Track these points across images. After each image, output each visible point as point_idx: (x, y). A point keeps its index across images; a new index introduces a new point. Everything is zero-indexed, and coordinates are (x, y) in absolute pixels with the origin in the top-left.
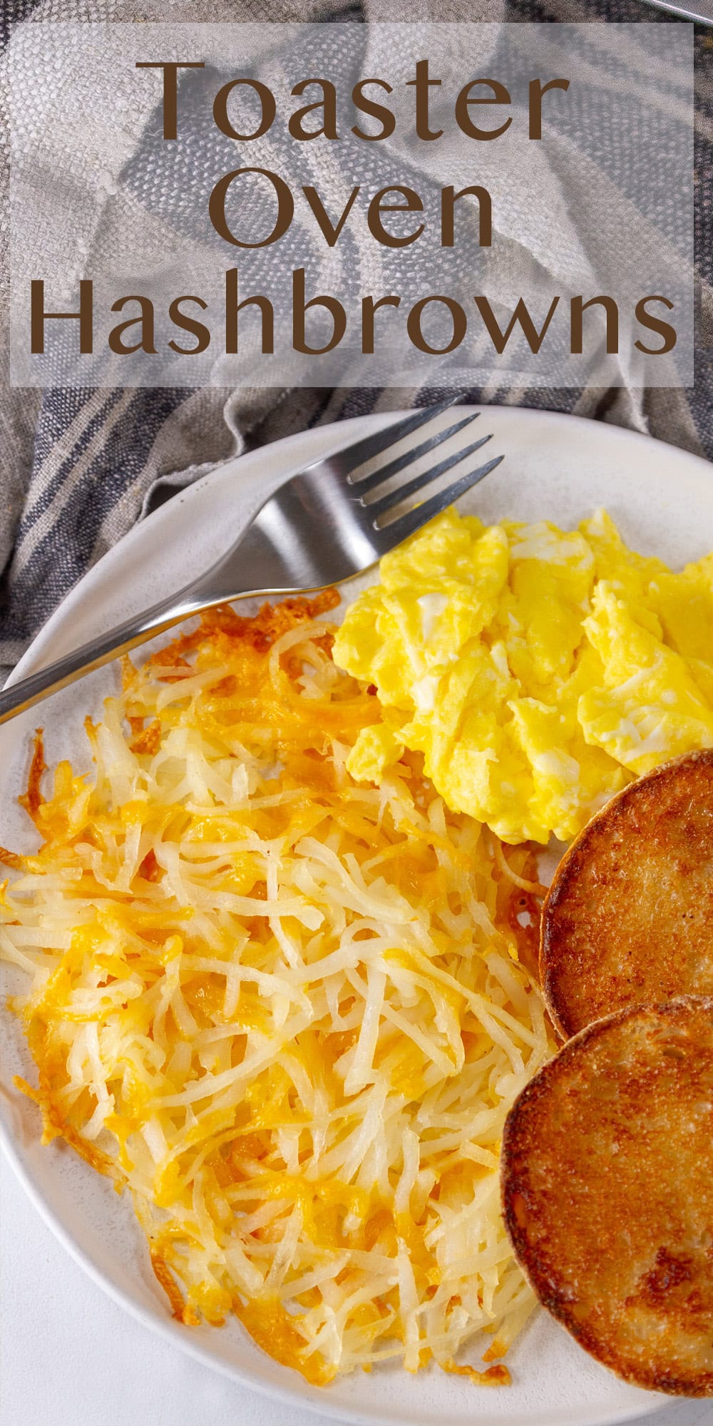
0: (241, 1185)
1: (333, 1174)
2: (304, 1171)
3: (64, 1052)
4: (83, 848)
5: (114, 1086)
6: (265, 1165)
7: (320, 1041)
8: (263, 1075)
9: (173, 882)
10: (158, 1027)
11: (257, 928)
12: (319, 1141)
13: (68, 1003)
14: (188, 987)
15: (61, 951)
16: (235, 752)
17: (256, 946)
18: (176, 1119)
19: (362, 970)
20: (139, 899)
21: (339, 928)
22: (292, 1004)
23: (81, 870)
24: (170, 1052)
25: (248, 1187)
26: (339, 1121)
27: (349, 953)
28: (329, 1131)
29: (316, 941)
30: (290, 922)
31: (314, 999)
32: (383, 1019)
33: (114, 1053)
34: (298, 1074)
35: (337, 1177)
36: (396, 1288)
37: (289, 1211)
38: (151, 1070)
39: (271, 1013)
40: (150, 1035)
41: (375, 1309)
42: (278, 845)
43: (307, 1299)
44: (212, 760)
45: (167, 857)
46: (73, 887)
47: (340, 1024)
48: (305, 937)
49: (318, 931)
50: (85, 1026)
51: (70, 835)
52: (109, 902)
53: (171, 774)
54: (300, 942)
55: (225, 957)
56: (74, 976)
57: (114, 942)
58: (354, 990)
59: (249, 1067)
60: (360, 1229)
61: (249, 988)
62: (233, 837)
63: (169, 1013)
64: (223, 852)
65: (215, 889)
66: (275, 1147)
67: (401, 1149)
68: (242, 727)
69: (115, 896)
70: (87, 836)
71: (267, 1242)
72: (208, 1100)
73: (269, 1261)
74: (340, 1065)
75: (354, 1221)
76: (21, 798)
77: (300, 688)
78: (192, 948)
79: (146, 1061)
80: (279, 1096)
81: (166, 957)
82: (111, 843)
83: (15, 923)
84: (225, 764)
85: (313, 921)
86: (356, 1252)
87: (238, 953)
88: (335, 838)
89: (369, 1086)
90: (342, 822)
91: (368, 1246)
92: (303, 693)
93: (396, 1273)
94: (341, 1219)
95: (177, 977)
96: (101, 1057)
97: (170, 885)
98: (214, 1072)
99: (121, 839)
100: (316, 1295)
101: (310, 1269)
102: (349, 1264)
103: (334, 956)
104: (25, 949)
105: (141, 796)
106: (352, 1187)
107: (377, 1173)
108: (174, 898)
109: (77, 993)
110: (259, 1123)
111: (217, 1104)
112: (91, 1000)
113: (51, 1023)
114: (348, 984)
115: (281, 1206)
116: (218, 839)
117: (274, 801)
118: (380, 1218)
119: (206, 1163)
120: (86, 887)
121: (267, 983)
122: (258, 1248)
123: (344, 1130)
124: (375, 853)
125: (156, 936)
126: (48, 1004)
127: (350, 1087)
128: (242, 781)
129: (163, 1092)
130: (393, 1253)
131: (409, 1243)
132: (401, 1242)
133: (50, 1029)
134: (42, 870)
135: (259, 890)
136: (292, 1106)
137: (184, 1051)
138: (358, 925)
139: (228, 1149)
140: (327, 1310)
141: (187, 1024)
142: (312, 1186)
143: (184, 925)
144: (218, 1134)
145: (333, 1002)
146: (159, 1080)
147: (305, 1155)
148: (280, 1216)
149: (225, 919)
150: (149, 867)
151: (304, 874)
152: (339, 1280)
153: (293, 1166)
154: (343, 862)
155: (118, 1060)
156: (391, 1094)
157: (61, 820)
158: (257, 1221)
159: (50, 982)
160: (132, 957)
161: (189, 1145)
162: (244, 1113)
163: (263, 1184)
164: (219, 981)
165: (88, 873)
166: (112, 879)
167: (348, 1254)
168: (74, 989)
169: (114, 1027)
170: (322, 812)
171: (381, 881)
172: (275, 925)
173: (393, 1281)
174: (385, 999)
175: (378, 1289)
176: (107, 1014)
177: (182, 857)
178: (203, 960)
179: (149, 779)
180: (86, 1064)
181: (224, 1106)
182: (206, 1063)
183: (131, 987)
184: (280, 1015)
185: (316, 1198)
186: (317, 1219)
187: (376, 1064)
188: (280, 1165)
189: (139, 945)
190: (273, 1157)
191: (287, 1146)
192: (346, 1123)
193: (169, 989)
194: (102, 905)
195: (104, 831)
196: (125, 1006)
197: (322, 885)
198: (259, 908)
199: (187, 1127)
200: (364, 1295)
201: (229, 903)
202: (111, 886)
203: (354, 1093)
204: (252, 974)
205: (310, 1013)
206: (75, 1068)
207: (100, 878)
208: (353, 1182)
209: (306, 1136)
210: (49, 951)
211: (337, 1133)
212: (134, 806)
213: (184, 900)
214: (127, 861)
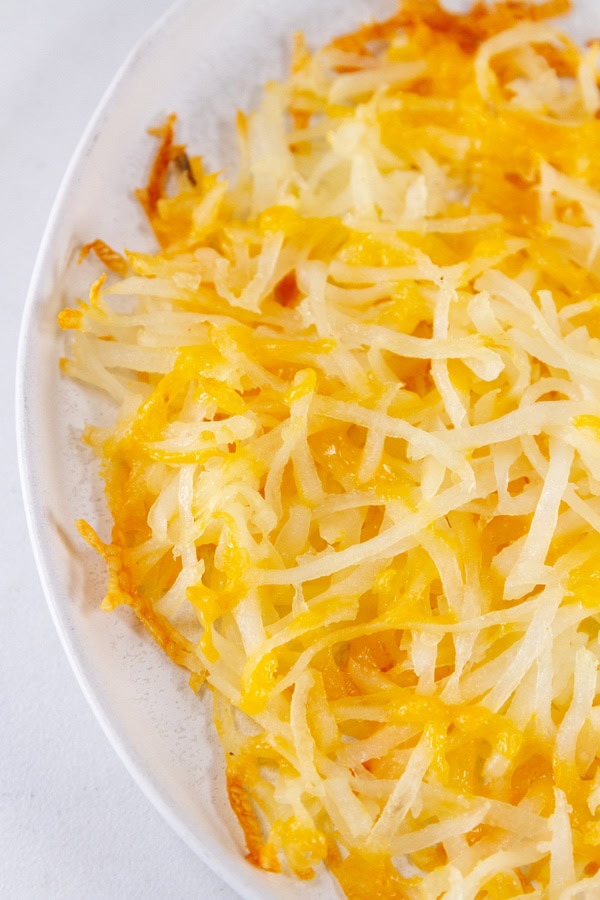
0: (357, 700)
1: (479, 699)
2: (439, 691)
3: (148, 502)
4: (207, 255)
5: (206, 550)
6: (391, 679)
7: (480, 527)
8: (400, 560)
9: (315, 307)
10: (273, 483)
11: (416, 377)
12: (463, 652)
13: (160, 439)
14: (316, 441)
15: (158, 377)
16: (418, 163)
17: (410, 396)
18: (278, 606)
19: (542, 441)
20: (270, 326)
21: (520, 386)
22: (448, 472)
23: (199, 279)
24: (284, 519)
25: (365, 704)
26: (494, 629)
27: (528, 418)
28: (478, 643)
29: (489, 398)
30: (456, 366)
31: (479, 471)
32: (564, 507)
33: (212, 506)
34: (448, 566)
35: (483, 703)
36: (546, 860)
37: (413, 742)
38: (258, 538)
39: (418, 484)
40: (262, 492)
41: (516, 883)
42: (457, 273)
43: (426, 860)
44: (385, 171)
45: (312, 279)
46: (186, 298)
47: (509, 506)
48: (474, 393)
49: (493, 384)
50: (178, 469)
51: (192, 241)
52: (228, 321)
53: (334, 184)
54: (468, 398)
55: (370, 405)
56: (174, 410)
57: (231, 368)
58: (531, 468)
59: (383, 545)
60: (505, 777)
61: (396, 448)
62: (398, 261)
63: (289, 467)
64: (383, 279)
65: (367, 322)
66: (404, 655)
67: (572, 677)
68: (432, 131)
69: (239, 314)
70: (214, 242)
71: (384, 775)
72: (324, 583)
73: (382, 803)
74: (501, 560)
75: (498, 764)
76: (138, 191)
77: (509, 95)
78: (329, 388)
79: (251, 525)
80: (418, 589)
81: (293, 394)
82: (242, 254)
83: (108, 339)
84: (401, 177)
85: (490, 368)
86: (499, 803)
87: (386, 401)
88: (529, 275)
89: (539, 589)
90: (541, 260)
91: (515, 800)
93: (548, 837)
94: (481, 762)
95: (304, 421)
96: (194, 510)
97: (310, 310)
98: (337, 546)
99: (255, 251)
100: (440, 855)
101: (434, 820)
102: (488, 817)
103: (510, 419)
104: (115, 371)
105: (290, 202)
106: (501, 717)
107: (539, 702)
108: (313, 328)
109: (173, 427)
110: (387, 622)
111: (335, 590)
112: (189, 435)
113: (136, 465)
114: (523, 459)
115: (405, 733)
116: (379, 264)
117: (455, 226)
118: (533, 769)
119: (313, 665)
120: (204, 300)
121: (420, 442)
122: (371, 784)
123: (499, 642)
124: (575, 300)
125: (284, 371)
126: (135, 438)
127: (512, 588)
128: (420, 195)
129: (267, 564)
130: (548, 811)
131: (570, 799)
132: (560, 796)
133: (134, 473)
134: (150, 273)
135: (424, 329)
136: (434, 605)
137: (300, 518)
138: (546, 385)
139: (345, 653)
140: (453, 872)
141: (310, 485)
142: (453, 710)
143: (321, 361)
144: (335, 627)
145: (503, 477)
146: (266, 549)
147: (443, 672)
148: (402, 746)
149: (374, 358)
150: (287, 291)
151: (482, 310)
152: (472, 838)
153: (427, 683)
154: (537, 300)
155: (216, 514)
156: (565, 602)
157: (184, 224)
158: (373, 749)
159: (140, 411)
160: (251, 394)
161: (293, 636)
162: (369, 607)
163: (385, 702)
164: (355, 435)
165: (208, 286)
166: (237, 295)
167: (488, 804)
168: (171, 423)
169: (214, 475)
170: (515, 245)
171: (582, 331)
172: (440, 375)
173: (542, 847)
174: (570, 480)
175: (525, 858)
176: (208, 454)
177: (330, 280)
178: (341, 404)
179: (304, 186)
180: (174, 521)
181: (346, 594)
182: (329, 535)
183: (243, 425)
184: (431, 483)
185: (451, 729)
186: (450, 756)
187: (550, 559)
188: (410, 680)
189: (261, 378)
190: (404, 666)
191: (421, 657)
192: (502, 633)
193: (293, 436)
194: (218, 323)
195: (236, 237)
196: (232, 448)
197: (507, 328)
198: (420, 349)
199: (294, 614)
200: (500, 862)
201: (385, 339)
202: (234, 302)
203: (517, 595)
204: (401, 428)
205: (470, 487)
206: (158, 519)
207: (223, 292)
208: (504, 711)
209: (447, 645)
210: (143, 377)
211: (488, 646)
212: (277, 212)
213: (325, 330)
214: (259, 275)
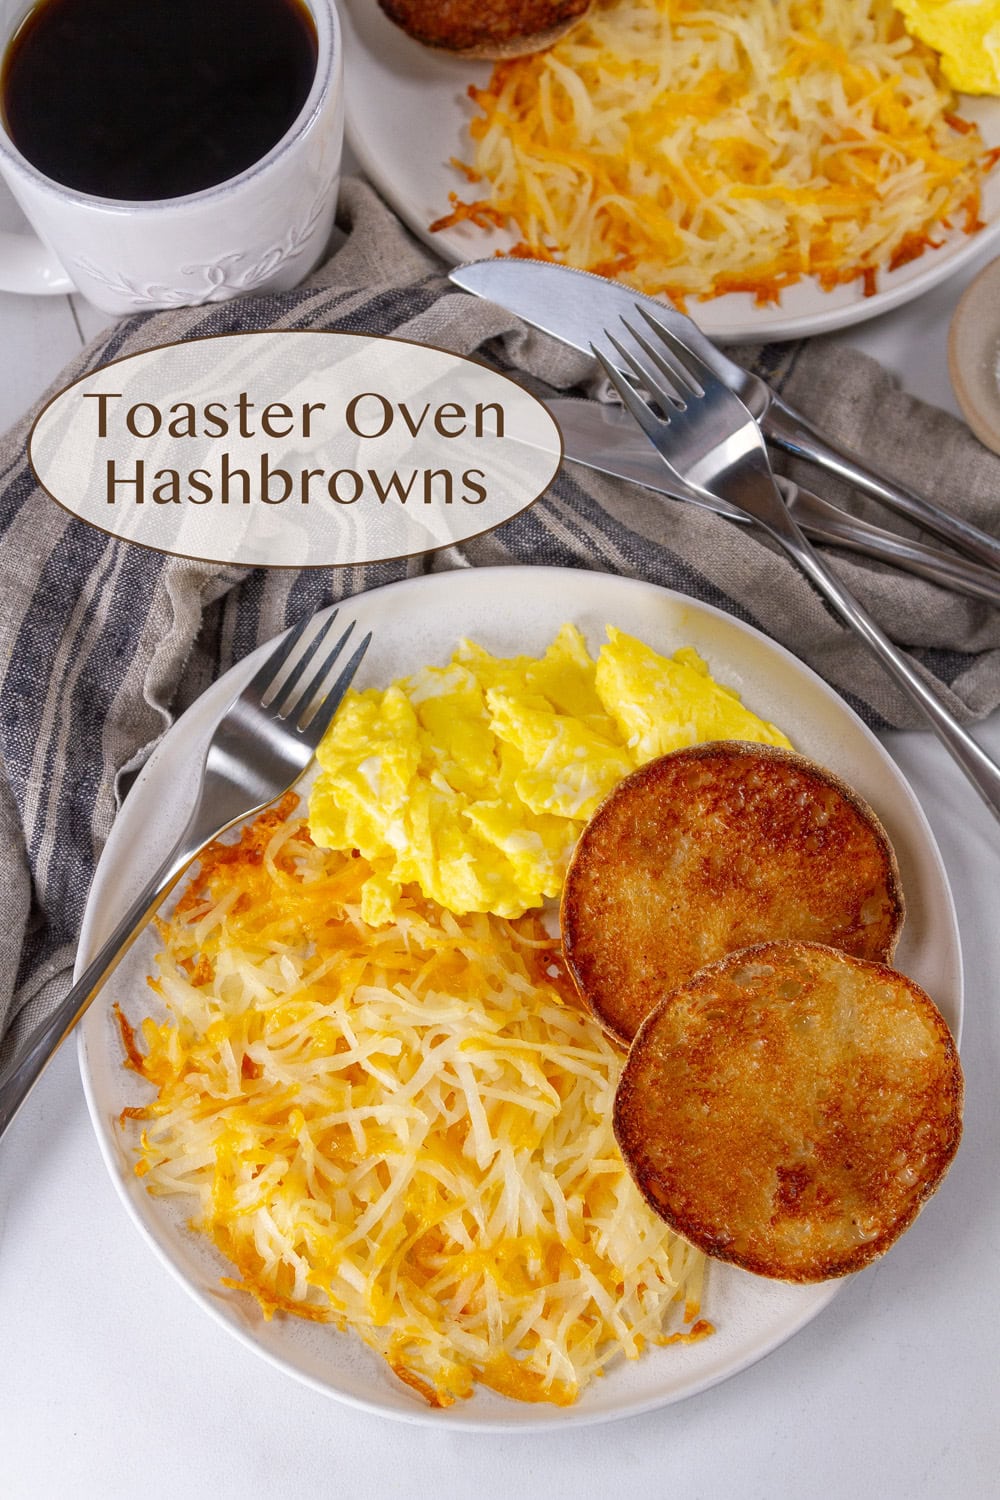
0: (435, 1279)
1: (502, 1235)
2: (478, 1244)
3: (250, 1242)
4: (192, 1078)
5: (301, 1249)
6: (446, 1254)
7: (443, 1138)
8: (412, 1185)
9: (274, 1071)
10: (314, 1187)
11: (354, 1075)
12: (478, 1215)
13: (236, 1203)
14: (322, 1147)
15: (211, 1167)
16: (274, 950)
17: (359, 1089)
18: (361, 1252)
19: (449, 1068)
20: (253, 1096)
21: (417, 1045)
22: (408, 1119)
23: (197, 1095)
24: (332, 1202)
25: (441, 1278)
26: (487, 1192)
27: (433, 1060)
28: (483, 1204)
29: (403, 1063)
30: (377, 1057)
31: (423, 1108)
32: (483, 1098)
33: (290, 1223)
34: (439, 1171)
35: (506, 1237)
36: (592, 1300)
37: (482, 1281)
38: (324, 1223)
39: (395, 1135)
40: (311, 1196)
41: (584, 1325)
42: (340, 1003)
43: (527, 1342)
44: (259, 964)
45: (259, 1054)
46: (197, 1111)
47: (452, 1118)
48: (393, 1064)
49: (402, 1055)
50: (256, 1214)
51: (177, 1073)
52: (231, 1109)
53: (233, 989)
54: (391, 1069)
55: (340, 1109)
56: (231, 1179)
57: (249, 1138)
58: (451, 1087)
59: (398, 1183)
60: (542, 1269)
61: (369, 1123)
62: (303, 1014)
63: (317, 1172)
64: (300, 1030)
65: (307, 1061)
66: (447, 1237)
67: (545, 1190)
68: (270, 928)
69: (233, 1103)
70: (190, 1068)
71: (476, 1313)
72: (378, 1225)
73: (485, 1327)
74: (467, 1149)
75: (535, 1264)
76: (125, 1063)
77: (300, 878)
78: (311, 1114)
79: (316, 1219)
80: (432, 1195)
81: (295, 1131)
82: (211, 1064)
83: (166, 1161)
84: (270, 962)
85: (394, 1048)
86: (548, 1287)
87: (348, 1101)
88: (381, 977)
89: (497, 1154)
90: (381, 963)
91: (556, 1279)
92: (304, 880)
93: (586, 1288)
94: (524, 1268)
95: (310, 1141)
96: (281, 1232)
97: (272, 1074)
98: (373, 1200)
99: (217, 1057)
100: (533, 1336)
101: (519, 1318)
102: (547, 1299)
103: (423, 1068)
104: (182, 1177)
105: (218, 1017)
106: (521, 1238)
107: (535, 1218)
108: (279, 1083)
109: (239, 1191)
110: (426, 1224)
111: (387, 1226)
112: (251, 1191)
113: (230, 1225)
114: (443, 1084)
115: (474, 1279)
116: (292, 1022)
117: (320, 972)
118: (554, 1253)
119: (400, 1275)
120: (208, 1107)
121: (381, 1113)
122: (472, 1321)
123: (494, 1198)
124: (415, 975)
125: (279, 1118)
126: (221, 1210)
127: (483, 1162)
128: (289, 968)
129: (341, 1236)
130: (577, 1274)
131: (585, 1261)
132: (578, 1261)
133: (231, 1229)
134: (167, 1110)
135: (342, 1045)
136: (445, 1198)
137: (342, 1196)
138: (430, 1035)
139: (412, 1256)
140: (548, 1343)
141: (335, 1175)
142: (490, 1252)
143: (296, 1100)
144: (399, 1248)
145: (438, 1103)
146: (334, 1227)
147: (473, 1231)
148: (476, 1288)
149: (326, 1080)
150: (249, 1068)
151: (370, 1017)
152: (546, 1315)
153: (469, 1245)
154: (396, 993)
155: (295, 1227)
156: (516, 1152)
157: (164, 1065)
158: (461, 1300)
159: (214, 1193)
160: (268, 1143)
161: (380, 1267)
162: (411, 1222)
163: (452, 1269)
164: (343, 1129)
165: (204, 1095)
166: (225, 1090)
167: (543, 1291)
168: (235, 1189)
169: (280, 1204)
170: (361, 963)
171: (431, 993)
172: (366, 1066)
173: (587, 1296)
174: (477, 1082)
175: (580, 1308)
176: (270, 1195)
177: (270, 1048)
178: (324, 1119)
179: (217, 1001)
180: (271, 1242)
181: (393, 1224)
182: (364, 1197)
183: (278, 1166)
184: (403, 1132)
185: (497, 1261)
186: (506, 1276)
187: (494, 1135)
188: (458, 1248)
189: (269, 1131)
190: (449, 1245)
191: (456, 1232)
192: (492, 1191)
193: (308, 1153)
194: (226, 1115)
195: (201, 1057)
196: (280, 1183)
197: (388, 1018)
198: (348, 1059)
199: (373, 1254)
200: (570, 1318)
201: (323, 1066)
202: (227, 1097)
203: (487, 1165)
204: (366, 1111)
205: (425, 1120)
206: (264, 1250)
207: (215, 1095)
208: (520, 1234)
209: (467, 1216)
210: (201, 1170)
211: (489, 1203)
212: (216, 1027)
213: (287, 1080)
214: (230, 1072)
